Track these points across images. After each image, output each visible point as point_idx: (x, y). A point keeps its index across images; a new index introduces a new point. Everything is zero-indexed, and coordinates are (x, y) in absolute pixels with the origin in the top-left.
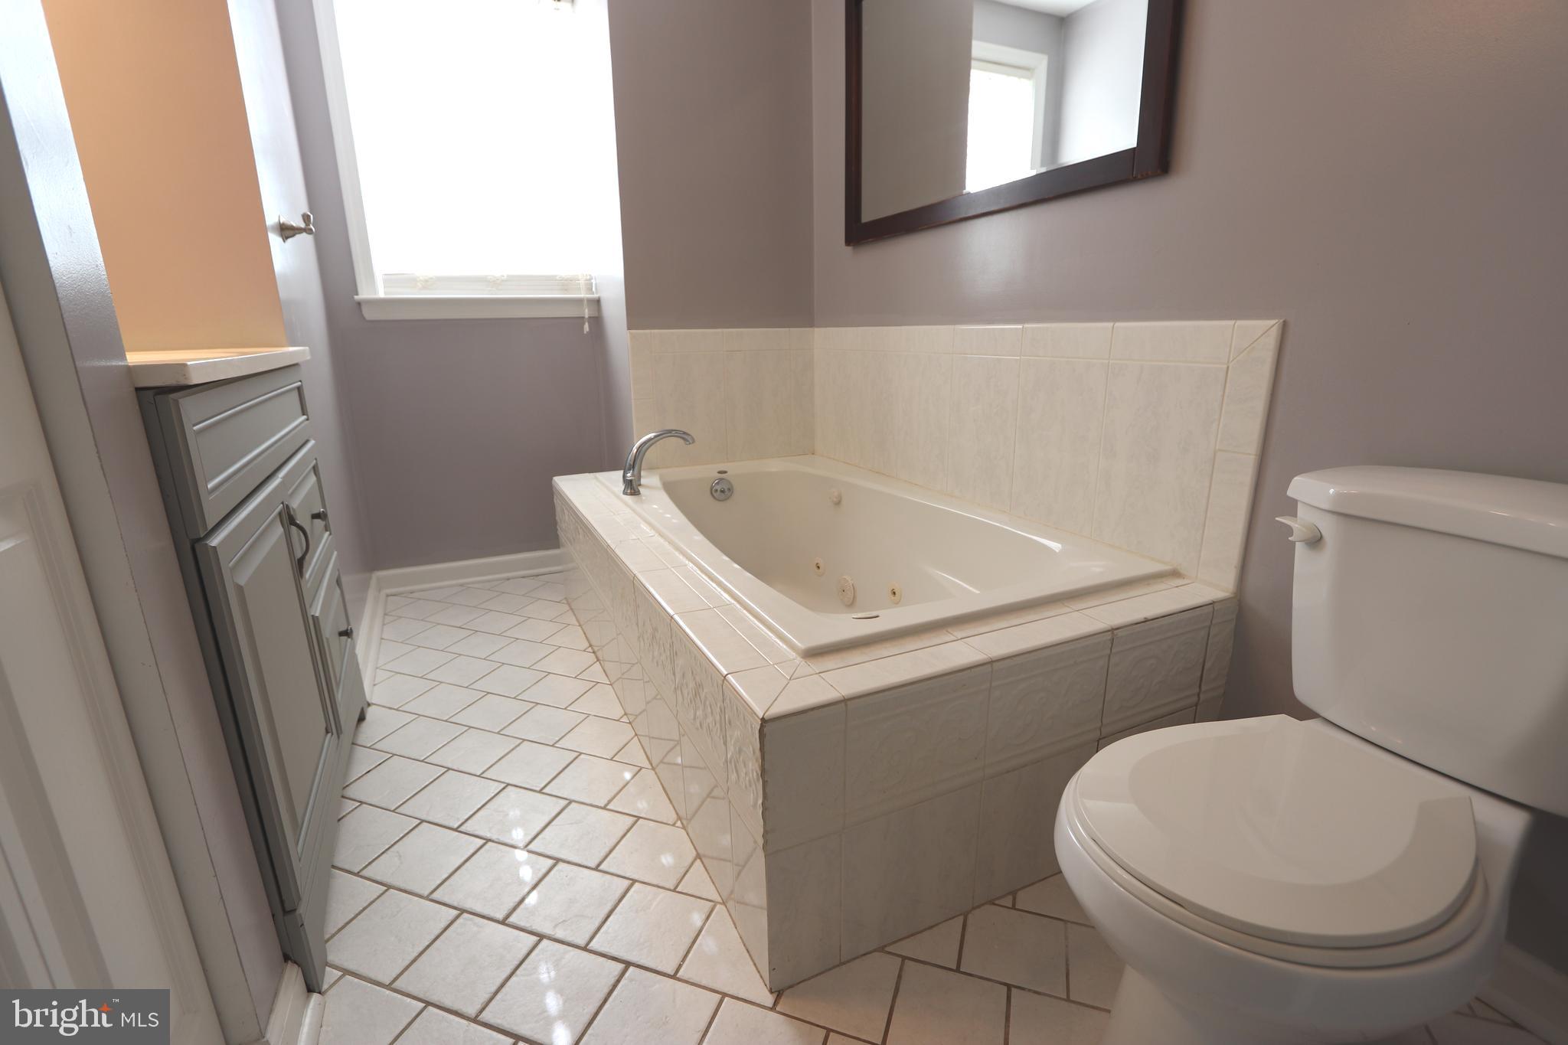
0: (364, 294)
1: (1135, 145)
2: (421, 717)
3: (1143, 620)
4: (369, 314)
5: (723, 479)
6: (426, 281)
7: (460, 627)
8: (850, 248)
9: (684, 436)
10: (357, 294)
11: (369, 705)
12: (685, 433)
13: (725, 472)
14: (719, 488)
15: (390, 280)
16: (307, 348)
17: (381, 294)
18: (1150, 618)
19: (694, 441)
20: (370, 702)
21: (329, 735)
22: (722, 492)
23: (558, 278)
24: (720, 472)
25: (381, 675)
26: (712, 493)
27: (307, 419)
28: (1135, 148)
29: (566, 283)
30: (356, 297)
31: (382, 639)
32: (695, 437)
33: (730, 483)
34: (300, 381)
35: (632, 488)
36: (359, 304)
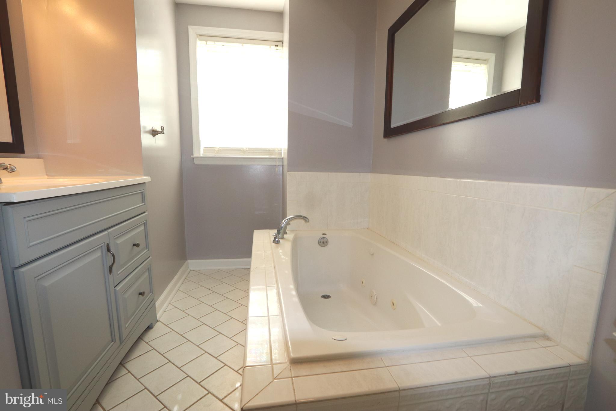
0: (195, 155)
1: (520, 88)
2: (173, 331)
3: (514, 373)
4: (196, 162)
5: (325, 237)
6: (219, 150)
7: (209, 289)
8: (386, 140)
9: (305, 219)
10: (193, 155)
11: (158, 321)
12: (306, 218)
13: (326, 234)
14: (322, 241)
15: (206, 149)
16: (150, 177)
17: (202, 155)
18: (519, 372)
19: (309, 221)
20: (158, 320)
21: (113, 342)
22: (323, 243)
23: (268, 150)
24: (323, 234)
25: (170, 307)
26: (319, 244)
27: (145, 205)
28: (519, 90)
29: (272, 152)
30: (192, 156)
31: (179, 290)
32: (309, 219)
33: (327, 240)
34: (144, 190)
35: (276, 241)
36: (193, 158)
